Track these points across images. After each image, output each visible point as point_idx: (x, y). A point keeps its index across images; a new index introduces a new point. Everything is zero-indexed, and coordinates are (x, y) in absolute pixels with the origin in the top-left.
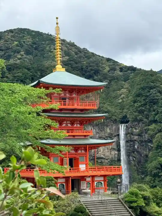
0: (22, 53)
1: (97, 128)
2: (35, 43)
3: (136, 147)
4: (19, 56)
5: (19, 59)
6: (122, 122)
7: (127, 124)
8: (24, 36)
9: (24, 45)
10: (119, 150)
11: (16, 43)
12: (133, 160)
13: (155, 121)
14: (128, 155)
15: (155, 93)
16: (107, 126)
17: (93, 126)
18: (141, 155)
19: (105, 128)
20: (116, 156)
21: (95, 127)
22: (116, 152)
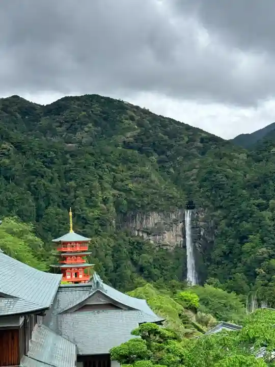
0: (90, 125)
1: (162, 214)
2: (104, 113)
3: (202, 233)
4: (86, 129)
5: (86, 132)
6: (188, 208)
7: (193, 210)
8: (92, 105)
9: (92, 115)
10: (184, 237)
11: (84, 113)
12: (199, 246)
13: (221, 207)
14: (194, 241)
15: (222, 178)
16: (173, 212)
17: (159, 213)
18: (207, 242)
19: (170, 214)
20: (182, 243)
21: (160, 214)
22: (182, 239)
